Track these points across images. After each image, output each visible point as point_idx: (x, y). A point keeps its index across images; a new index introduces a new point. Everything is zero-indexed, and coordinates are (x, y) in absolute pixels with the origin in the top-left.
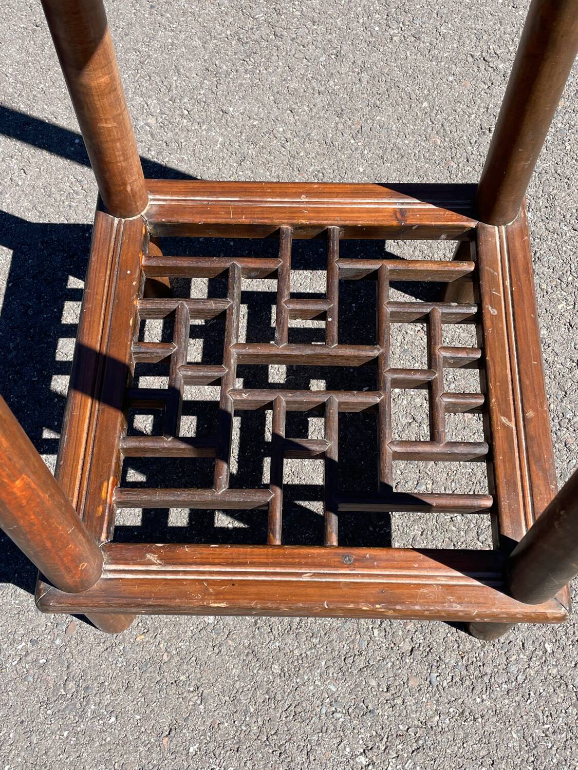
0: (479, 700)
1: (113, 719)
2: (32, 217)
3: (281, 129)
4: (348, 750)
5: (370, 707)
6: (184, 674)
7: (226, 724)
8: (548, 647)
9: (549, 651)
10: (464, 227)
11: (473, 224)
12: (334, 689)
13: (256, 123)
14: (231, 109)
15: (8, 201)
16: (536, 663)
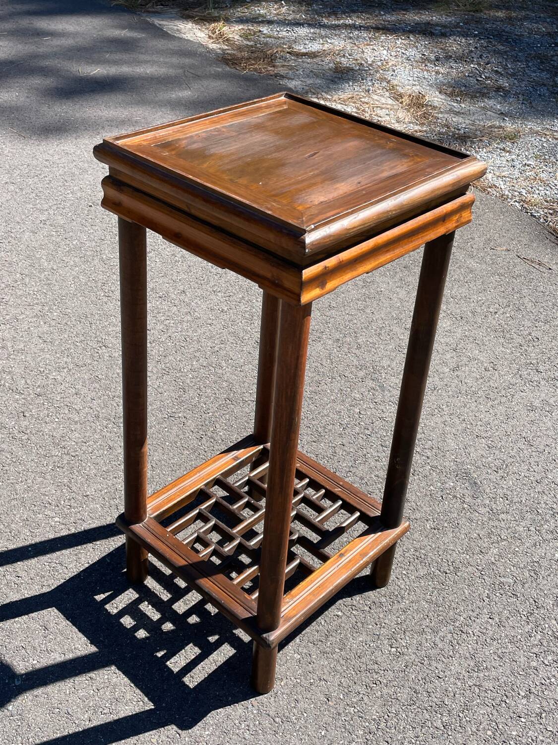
0: (404, 603)
1: (305, 715)
2: (45, 590)
3: (120, 486)
4: (386, 651)
5: (378, 634)
6: (310, 680)
7: (343, 680)
8: (404, 572)
9: (406, 573)
10: (259, 450)
11: (262, 447)
12: (362, 639)
13: (106, 491)
14: (88, 493)
15: (26, 592)
16: (406, 580)
